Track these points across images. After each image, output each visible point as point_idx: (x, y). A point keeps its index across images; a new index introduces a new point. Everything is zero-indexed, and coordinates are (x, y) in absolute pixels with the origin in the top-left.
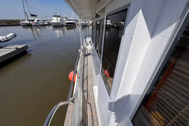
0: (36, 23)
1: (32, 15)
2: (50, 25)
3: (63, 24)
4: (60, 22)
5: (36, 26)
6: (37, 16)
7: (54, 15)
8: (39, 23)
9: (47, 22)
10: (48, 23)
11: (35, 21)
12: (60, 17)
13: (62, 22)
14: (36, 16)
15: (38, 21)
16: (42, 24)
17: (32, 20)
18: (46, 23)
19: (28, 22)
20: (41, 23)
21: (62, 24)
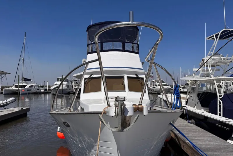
0: (28, 90)
1: (25, 79)
2: (47, 93)
3: (70, 90)
4: (66, 88)
5: (27, 94)
6: (32, 81)
7: (58, 79)
8: (31, 90)
9: (43, 89)
10: (46, 90)
11: (27, 87)
12: (67, 81)
13: (69, 88)
14: (30, 80)
15: (30, 87)
16: (36, 91)
17: (22, 85)
18: (42, 91)
19: (16, 89)
20: (34, 90)
21: (68, 91)
